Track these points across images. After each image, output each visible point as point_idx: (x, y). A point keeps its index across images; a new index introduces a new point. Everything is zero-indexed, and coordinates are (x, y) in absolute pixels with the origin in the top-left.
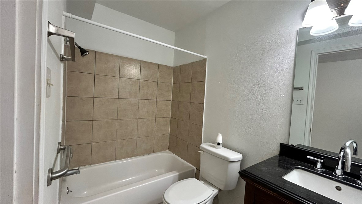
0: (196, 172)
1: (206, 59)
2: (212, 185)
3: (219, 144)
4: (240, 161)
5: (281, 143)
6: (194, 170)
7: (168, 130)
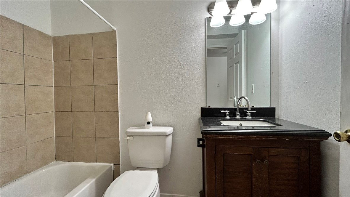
0: (114, 168)
1: (116, 31)
2: (148, 169)
3: (149, 123)
4: (171, 135)
5: (201, 108)
6: (111, 167)
7: (52, 131)
